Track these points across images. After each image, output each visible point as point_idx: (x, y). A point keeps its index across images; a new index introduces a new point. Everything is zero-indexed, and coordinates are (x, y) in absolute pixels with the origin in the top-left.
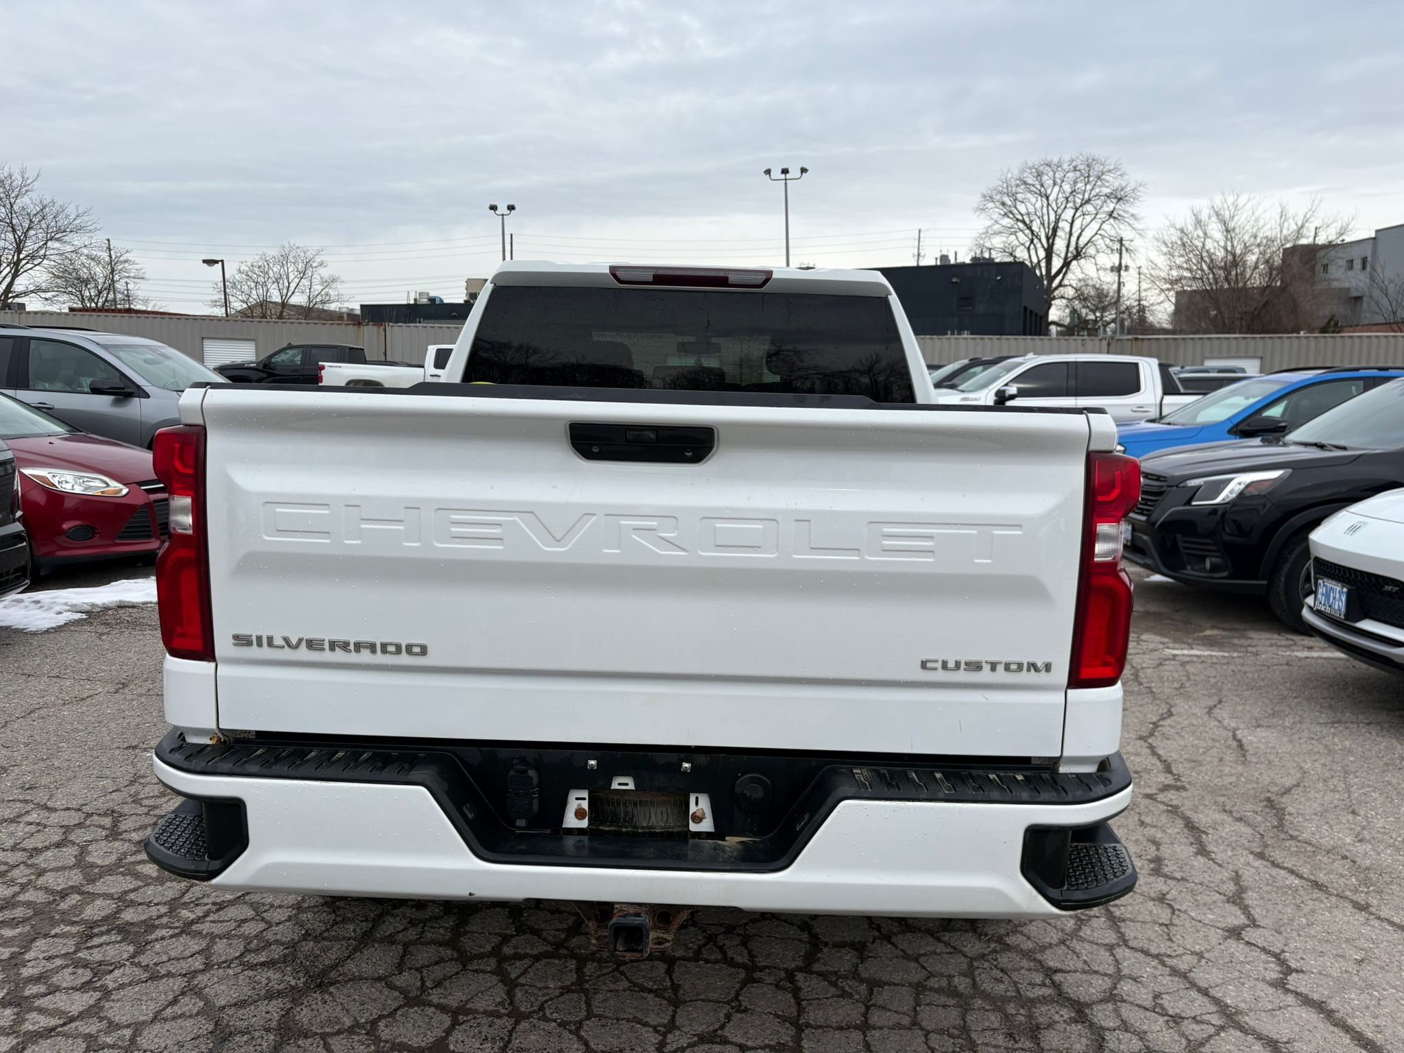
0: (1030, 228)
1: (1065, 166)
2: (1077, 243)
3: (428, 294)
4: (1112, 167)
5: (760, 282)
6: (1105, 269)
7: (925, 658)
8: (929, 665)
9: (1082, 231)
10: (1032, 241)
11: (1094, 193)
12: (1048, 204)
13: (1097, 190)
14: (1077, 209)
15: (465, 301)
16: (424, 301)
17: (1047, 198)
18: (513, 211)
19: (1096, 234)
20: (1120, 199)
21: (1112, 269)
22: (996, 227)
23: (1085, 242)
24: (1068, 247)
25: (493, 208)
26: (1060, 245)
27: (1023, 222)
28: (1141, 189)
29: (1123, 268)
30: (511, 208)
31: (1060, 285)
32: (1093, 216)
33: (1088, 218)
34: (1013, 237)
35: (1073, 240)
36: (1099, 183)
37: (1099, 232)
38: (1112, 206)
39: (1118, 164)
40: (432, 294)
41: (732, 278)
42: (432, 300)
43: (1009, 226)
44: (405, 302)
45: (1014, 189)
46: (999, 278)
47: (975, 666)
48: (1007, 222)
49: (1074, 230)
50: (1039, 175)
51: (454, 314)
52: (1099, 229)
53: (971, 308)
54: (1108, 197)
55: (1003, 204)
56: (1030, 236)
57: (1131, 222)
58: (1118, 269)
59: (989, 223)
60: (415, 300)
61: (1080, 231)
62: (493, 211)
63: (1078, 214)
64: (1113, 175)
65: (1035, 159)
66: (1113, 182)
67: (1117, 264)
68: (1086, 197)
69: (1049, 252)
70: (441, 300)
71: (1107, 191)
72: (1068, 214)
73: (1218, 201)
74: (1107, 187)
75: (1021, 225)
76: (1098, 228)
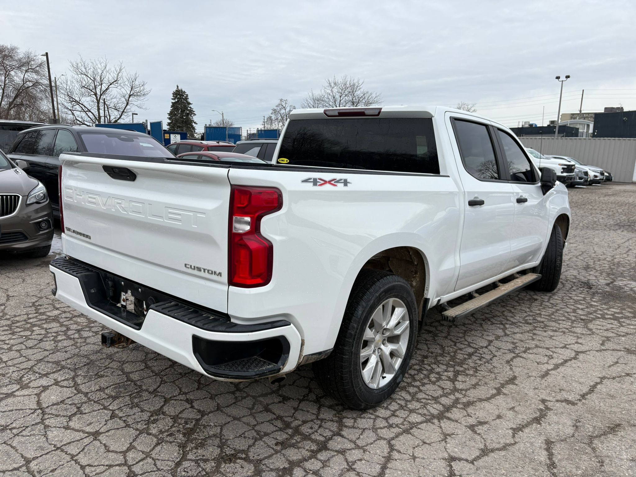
3: (529, 122)
5: (377, 113)
7: (187, 263)
8: (187, 266)
15: (548, 125)
16: (527, 126)
18: (568, 79)
25: (558, 78)
30: (568, 77)
40: (531, 123)
41: (367, 112)
42: (531, 125)
44: (517, 127)
47: (199, 269)
51: (541, 131)
60: (523, 125)
62: (557, 80)
70: (536, 125)
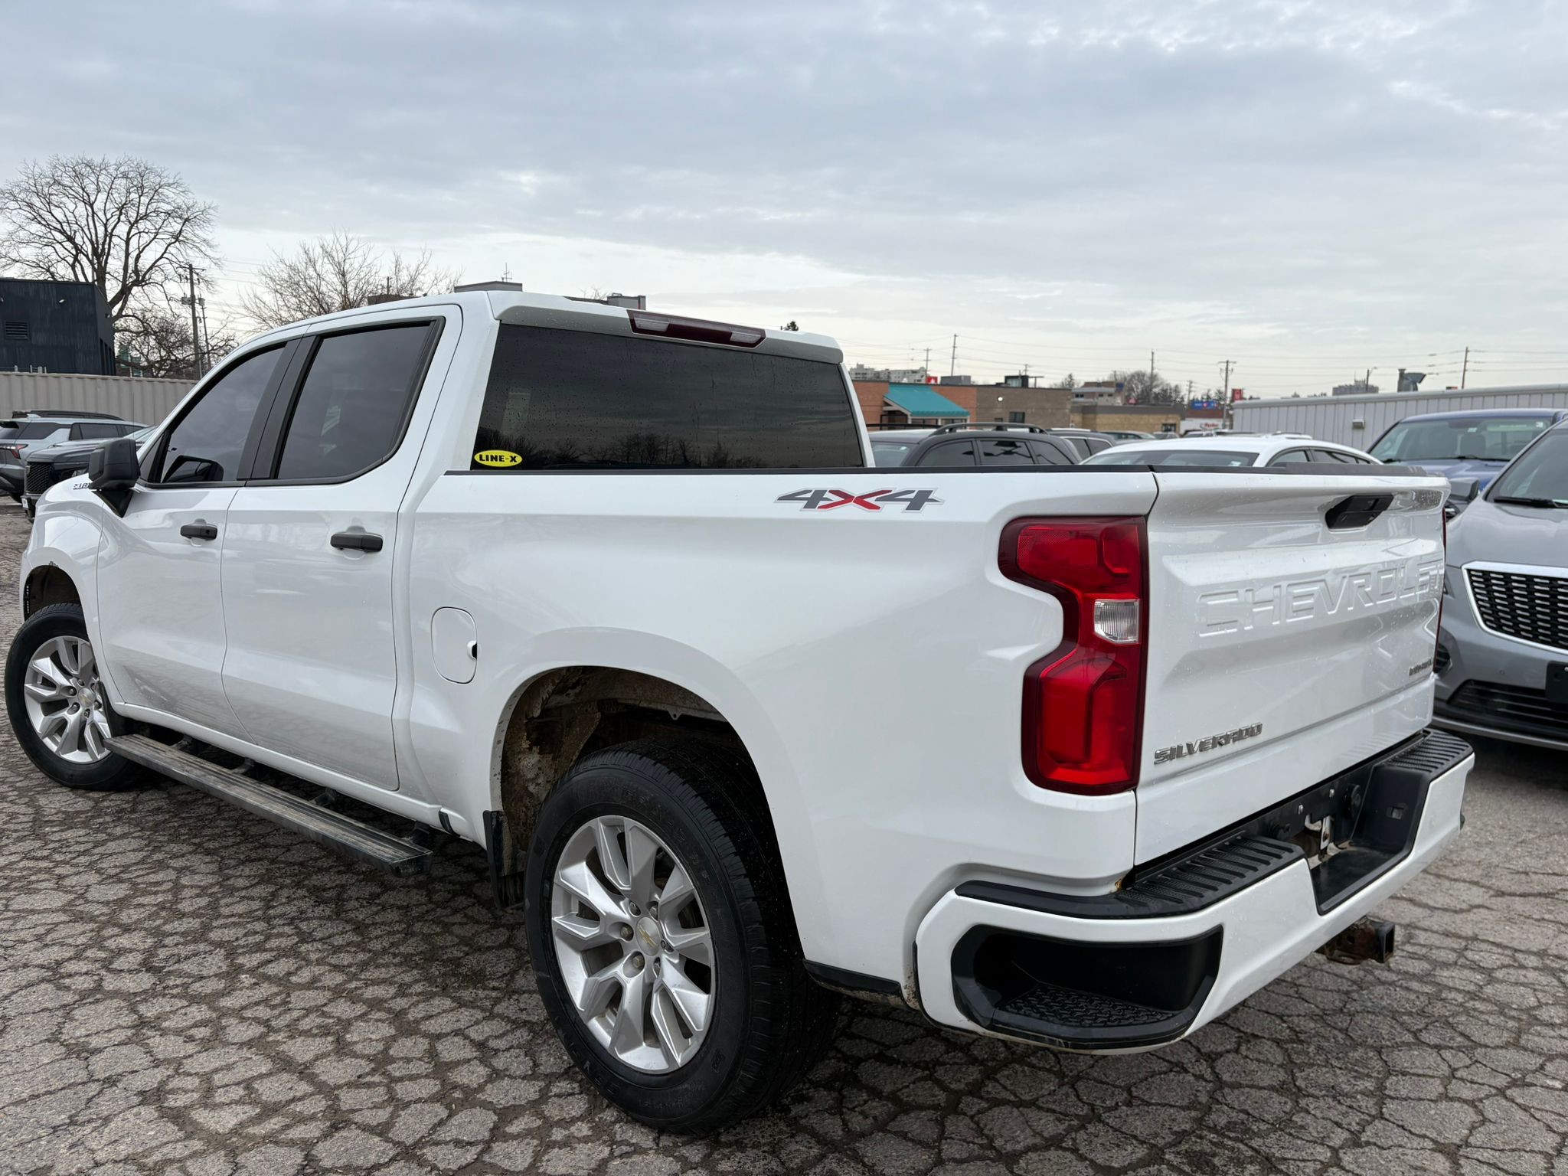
0: (70, 239)
1: (111, 170)
2: (136, 266)
4: (171, 181)
5: (753, 340)
6: (177, 301)
9: (140, 252)
10: (76, 259)
11: (151, 208)
12: (93, 212)
13: (154, 205)
14: (132, 226)
17: (91, 205)
19: (161, 257)
20: (187, 220)
21: (183, 301)
22: (22, 234)
23: (148, 267)
24: (126, 268)
26: (114, 265)
27: (63, 232)
28: (211, 211)
29: (197, 301)
31: (120, 315)
32: (152, 236)
33: (145, 238)
34: (49, 250)
35: (131, 261)
36: (156, 197)
37: (165, 255)
38: (177, 227)
39: (177, 178)
43: (41, 234)
45: (46, 190)
46: (62, 301)
48: (35, 228)
49: (131, 249)
50: (78, 175)
52: (165, 252)
53: (26, 337)
54: (169, 214)
55: (30, 205)
56: (74, 252)
57: (203, 248)
58: (191, 301)
59: (11, 228)
61: (137, 251)
63: (134, 231)
64: (174, 190)
65: (69, 156)
66: (172, 197)
67: (189, 296)
68: (142, 211)
69: (101, 273)
71: (168, 208)
72: (122, 229)
73: (329, 239)
74: (168, 203)
75: (59, 236)
76: (163, 251)
